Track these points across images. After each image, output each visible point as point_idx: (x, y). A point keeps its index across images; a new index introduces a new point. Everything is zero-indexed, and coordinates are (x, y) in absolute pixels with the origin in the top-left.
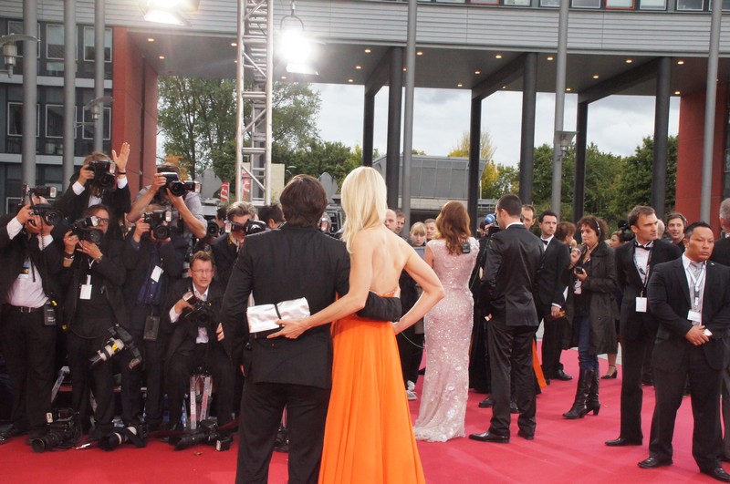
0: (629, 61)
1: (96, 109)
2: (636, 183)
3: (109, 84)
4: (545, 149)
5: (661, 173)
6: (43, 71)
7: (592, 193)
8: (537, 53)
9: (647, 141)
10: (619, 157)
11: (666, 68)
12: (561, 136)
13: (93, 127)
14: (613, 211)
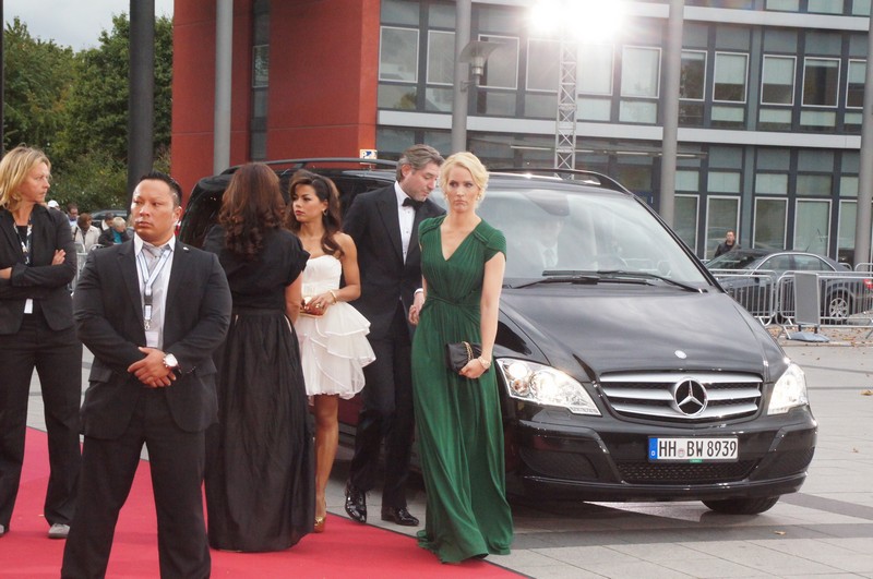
2: (101, 101)
5: (146, 85)
7: (19, 116)
9: (119, 22)
10: (69, 51)
14: (62, 151)
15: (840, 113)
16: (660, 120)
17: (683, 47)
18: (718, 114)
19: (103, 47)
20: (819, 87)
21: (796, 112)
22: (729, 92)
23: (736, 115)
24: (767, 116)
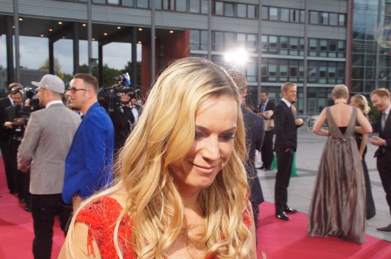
0: (119, 28)
4: (85, 66)
8: (78, 23)
9: (129, 63)
10: (117, 70)
11: (135, 32)
12: (91, 60)
15: (298, 78)
16: (257, 81)
17: (262, 64)
18: (270, 79)
19: (126, 69)
20: (293, 72)
21: (288, 78)
22: (272, 74)
23: (274, 79)
24: (281, 79)
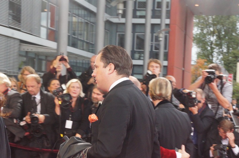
1: (161, 35)
3: (168, 21)
6: (135, 16)
13: (159, 45)
